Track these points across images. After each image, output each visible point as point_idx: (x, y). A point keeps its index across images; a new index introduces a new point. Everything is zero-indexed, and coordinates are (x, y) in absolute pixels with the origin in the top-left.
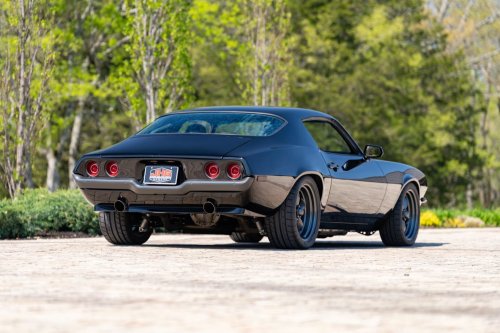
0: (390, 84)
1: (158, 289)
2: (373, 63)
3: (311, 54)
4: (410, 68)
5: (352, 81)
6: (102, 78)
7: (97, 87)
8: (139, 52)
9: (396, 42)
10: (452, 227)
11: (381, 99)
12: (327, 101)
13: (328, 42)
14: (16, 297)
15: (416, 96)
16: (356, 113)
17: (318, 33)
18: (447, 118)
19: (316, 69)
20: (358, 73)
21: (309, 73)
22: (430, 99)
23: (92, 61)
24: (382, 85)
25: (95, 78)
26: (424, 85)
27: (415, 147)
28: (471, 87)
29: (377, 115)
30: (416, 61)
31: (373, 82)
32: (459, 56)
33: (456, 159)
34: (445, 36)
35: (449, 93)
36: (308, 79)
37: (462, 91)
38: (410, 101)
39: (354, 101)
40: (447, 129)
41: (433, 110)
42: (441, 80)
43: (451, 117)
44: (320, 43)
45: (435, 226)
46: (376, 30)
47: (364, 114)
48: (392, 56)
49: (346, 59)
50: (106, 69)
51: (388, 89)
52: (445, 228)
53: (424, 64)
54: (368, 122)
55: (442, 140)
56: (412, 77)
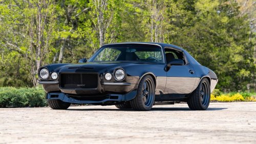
0: (212, 31)
1: (131, 131)
2: (203, 21)
3: (174, 17)
4: (222, 23)
5: (194, 30)
6: (74, 29)
7: (72, 33)
8: (96, 15)
9: (215, 11)
10: (249, 101)
11: (208, 38)
12: (182, 40)
13: (182, 11)
14: (62, 135)
15: (225, 38)
16: (196, 46)
17: (177, 6)
18: (239, 48)
19: (176, 24)
20: (197, 26)
21: (172, 26)
22: (232, 39)
23: (69, 20)
24: (208, 32)
25: (71, 29)
26: (228, 31)
27: (224, 63)
28: (252, 33)
29: (206, 47)
30: (225, 20)
31: (204, 31)
32: (245, 18)
33: (244, 68)
34: (239, 7)
35: (241, 36)
36: (172, 29)
37: (247, 35)
38: (222, 39)
39: (195, 40)
40: (240, 54)
41: (233, 44)
42: (237, 29)
43: (242, 48)
44: (178, 11)
45: (241, 100)
46: (205, 5)
47: (199, 46)
48: (213, 18)
49: (191, 19)
50: (76, 24)
51: (211, 34)
52: (247, 101)
53: (229, 21)
54: (202, 50)
55: (238, 59)
56: (223, 28)
